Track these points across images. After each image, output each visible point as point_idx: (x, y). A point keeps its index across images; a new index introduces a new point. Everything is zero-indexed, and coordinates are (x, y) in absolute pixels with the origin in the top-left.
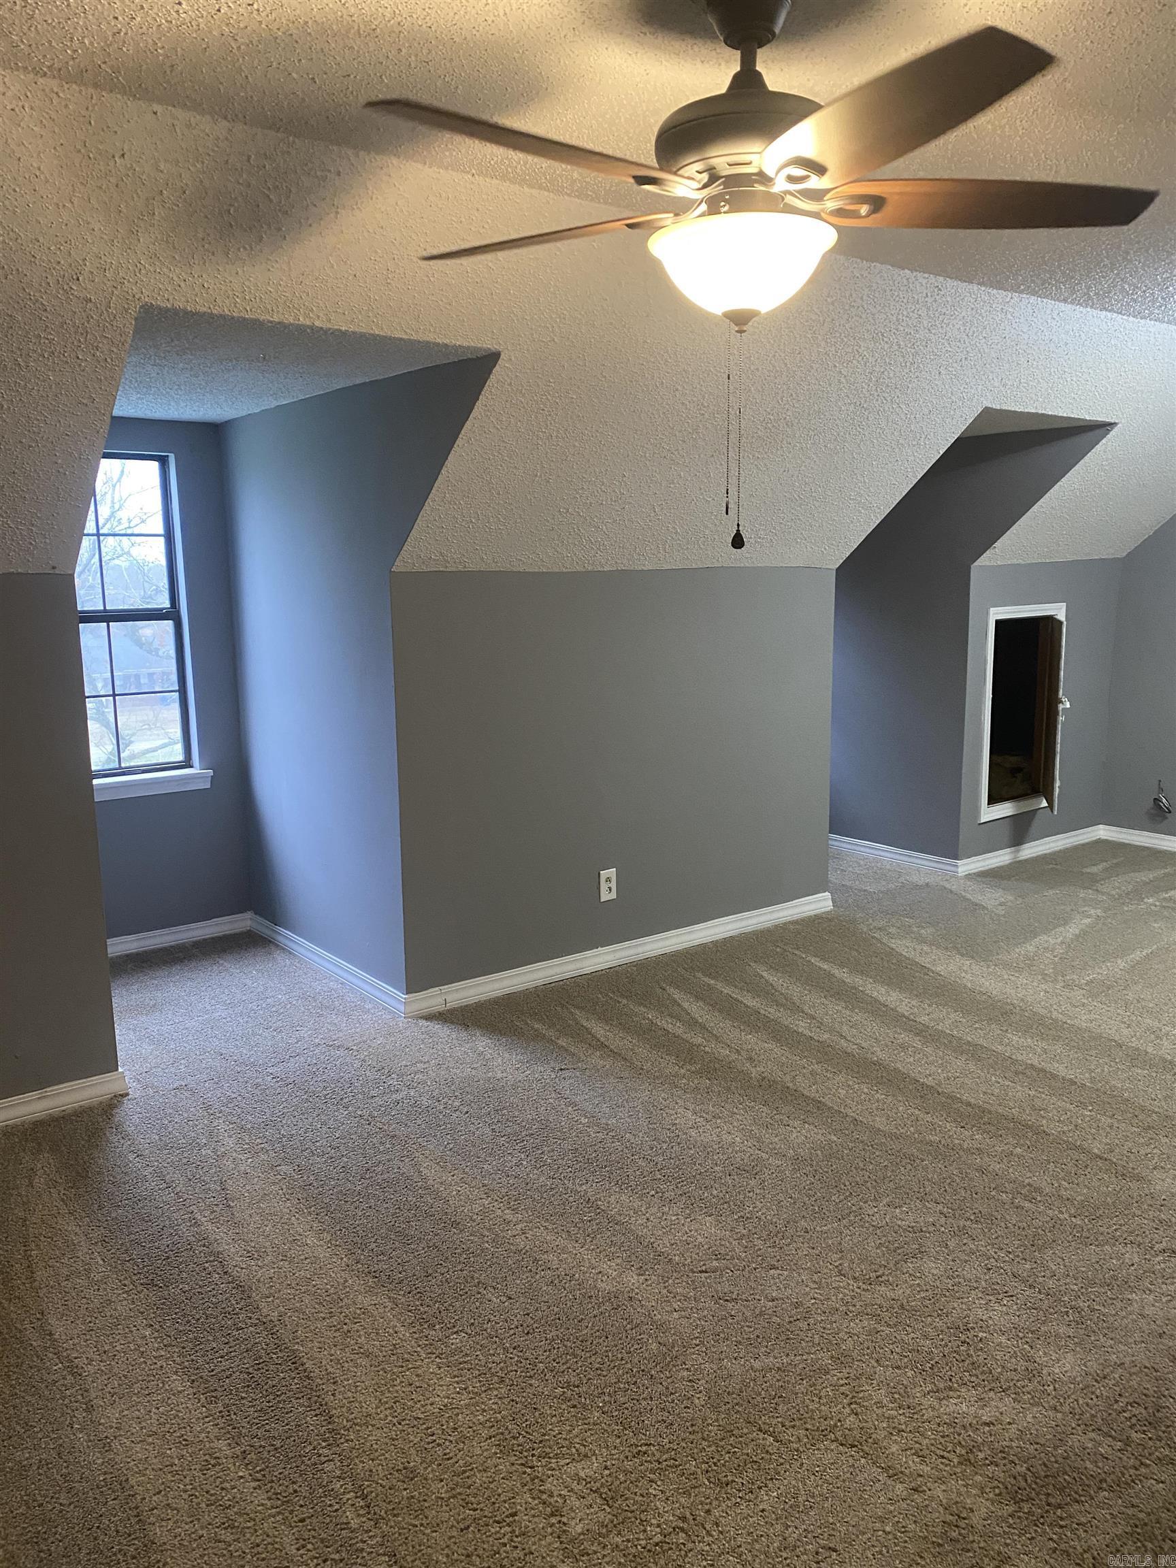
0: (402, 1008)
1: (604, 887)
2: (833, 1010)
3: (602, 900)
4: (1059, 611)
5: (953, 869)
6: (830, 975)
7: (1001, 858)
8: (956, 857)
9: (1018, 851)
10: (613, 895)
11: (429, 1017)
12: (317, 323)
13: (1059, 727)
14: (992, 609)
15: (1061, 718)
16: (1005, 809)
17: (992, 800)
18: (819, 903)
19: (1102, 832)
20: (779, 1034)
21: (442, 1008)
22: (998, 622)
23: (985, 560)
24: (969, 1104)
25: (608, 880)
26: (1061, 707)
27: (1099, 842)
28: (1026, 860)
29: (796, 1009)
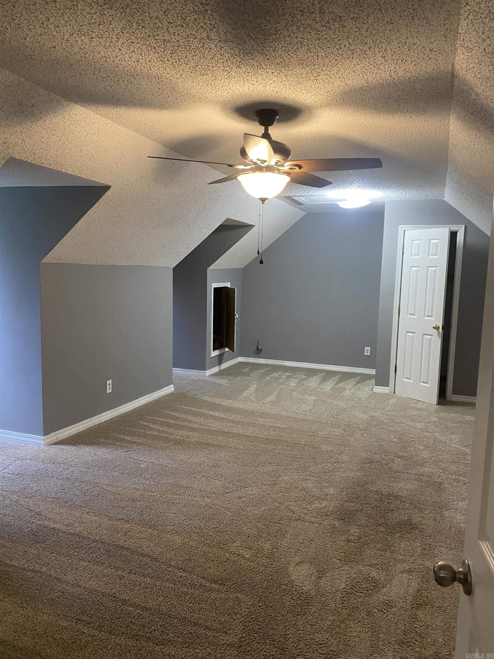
0: (42, 442)
1: (108, 387)
2: (201, 420)
3: (107, 393)
4: (228, 285)
5: (204, 374)
6: (191, 410)
7: (216, 369)
8: (205, 370)
9: (220, 367)
10: (111, 391)
11: (55, 444)
12: (63, 171)
13: (235, 323)
14: (213, 284)
15: (236, 321)
16: (217, 353)
17: (214, 350)
18: (170, 389)
19: (240, 359)
20: (191, 429)
21: (56, 441)
22: (214, 288)
23: (211, 267)
24: (262, 438)
25: (109, 385)
26: (236, 317)
27: (240, 363)
28: (223, 370)
29: (190, 422)
